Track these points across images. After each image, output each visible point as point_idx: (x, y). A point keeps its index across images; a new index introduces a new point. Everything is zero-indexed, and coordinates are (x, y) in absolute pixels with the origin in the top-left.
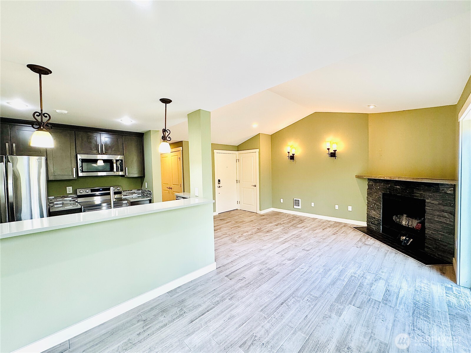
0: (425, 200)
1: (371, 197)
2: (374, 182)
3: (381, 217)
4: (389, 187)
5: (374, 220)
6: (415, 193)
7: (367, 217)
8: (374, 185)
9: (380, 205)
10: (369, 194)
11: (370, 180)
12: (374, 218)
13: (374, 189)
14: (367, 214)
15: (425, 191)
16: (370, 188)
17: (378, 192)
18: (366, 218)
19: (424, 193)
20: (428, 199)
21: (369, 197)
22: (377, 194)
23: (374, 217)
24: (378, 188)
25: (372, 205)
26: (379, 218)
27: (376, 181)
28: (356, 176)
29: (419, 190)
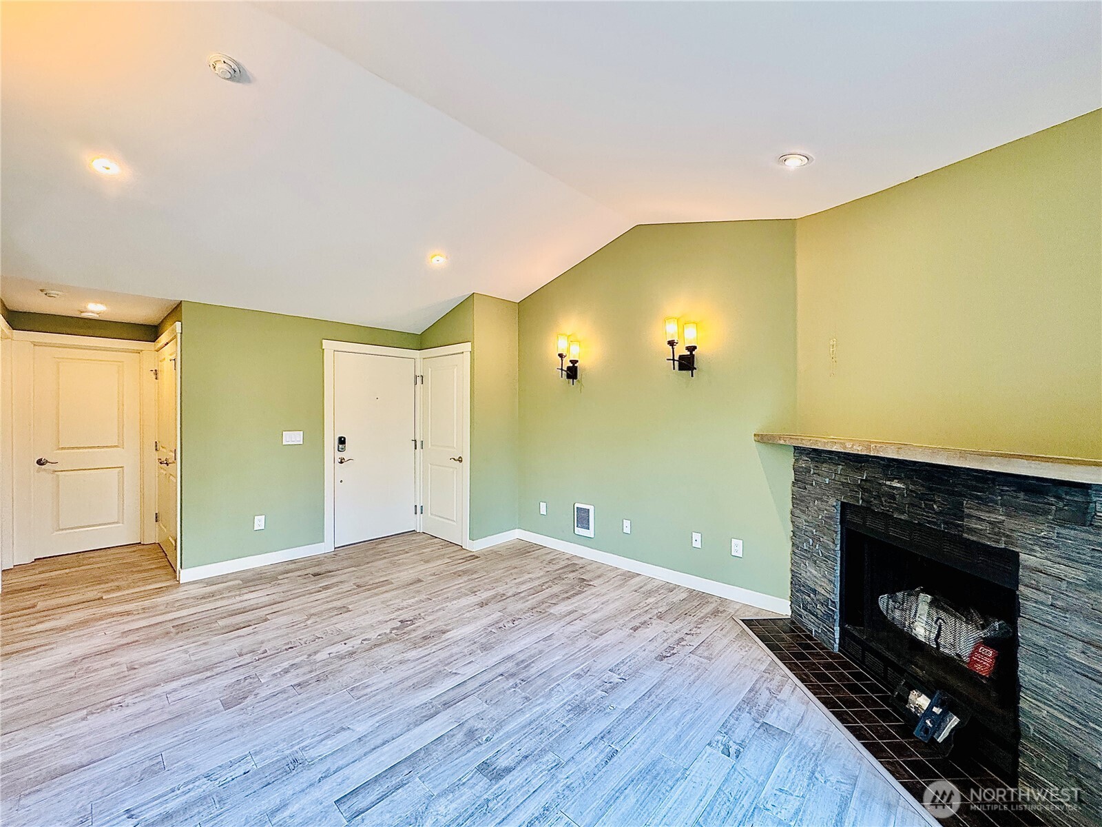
0: (1017, 554)
1: (804, 512)
2: (812, 459)
3: (837, 591)
4: (862, 480)
5: (813, 599)
6: (970, 516)
7: (791, 583)
8: (812, 472)
9: (832, 546)
10: (797, 500)
11: (799, 451)
12: (814, 591)
13: (812, 485)
14: (792, 571)
15: (1013, 510)
16: (800, 480)
17: (825, 498)
18: (790, 585)
19: (1010, 524)
20: (1031, 552)
21: (797, 512)
22: (823, 506)
23: (813, 586)
24: (827, 480)
25: (807, 541)
26: (828, 596)
27: (818, 456)
28: (755, 435)
29: (984, 502)
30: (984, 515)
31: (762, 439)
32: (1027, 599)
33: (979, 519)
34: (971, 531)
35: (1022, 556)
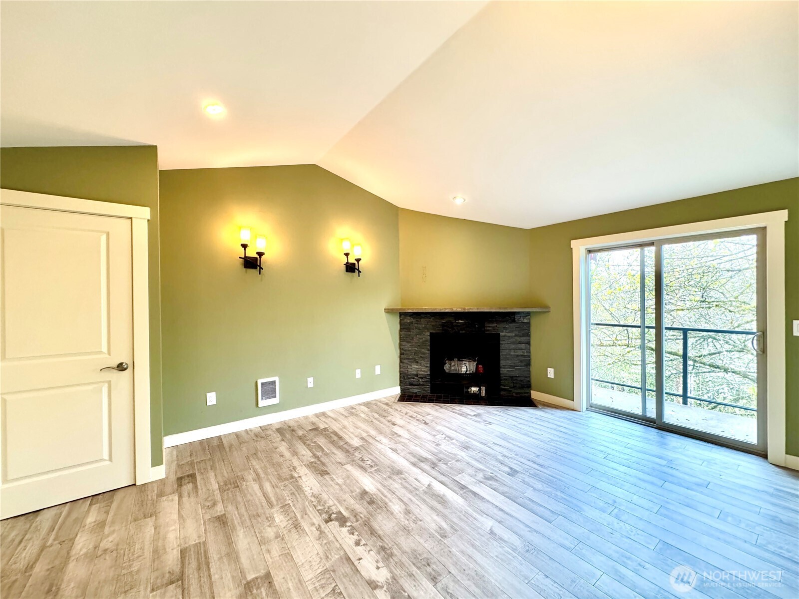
0: (499, 334)
1: (408, 342)
2: (414, 317)
4: (443, 322)
5: (416, 379)
6: (487, 327)
8: (414, 323)
9: (426, 352)
10: (404, 338)
12: (417, 375)
14: (400, 371)
16: (404, 327)
17: (423, 333)
18: (399, 379)
19: (497, 326)
20: (503, 332)
21: (404, 343)
22: (422, 337)
23: (416, 373)
24: (424, 326)
25: (411, 355)
26: (424, 373)
27: (418, 315)
28: (385, 309)
29: (492, 322)
30: (490, 325)
31: (389, 311)
32: (502, 344)
33: (489, 327)
34: (488, 330)
35: (501, 334)
